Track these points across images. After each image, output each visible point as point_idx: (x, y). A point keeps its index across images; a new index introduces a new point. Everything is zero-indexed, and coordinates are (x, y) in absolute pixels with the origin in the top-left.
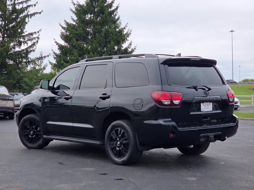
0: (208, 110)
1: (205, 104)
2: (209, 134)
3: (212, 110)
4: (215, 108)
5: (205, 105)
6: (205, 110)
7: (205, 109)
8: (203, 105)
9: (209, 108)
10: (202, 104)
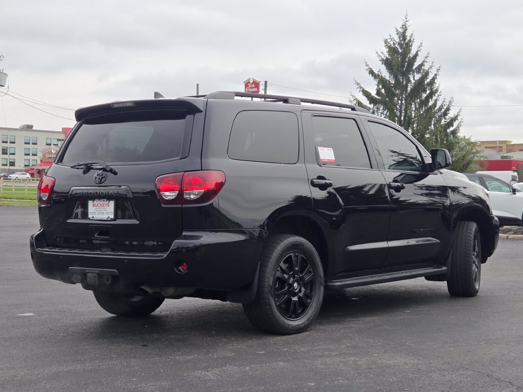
0: (105, 217)
1: (97, 202)
2: (88, 269)
3: (112, 216)
4: (119, 212)
5: (98, 205)
6: (97, 217)
7: (96, 214)
8: (94, 205)
9: (105, 213)
10: (90, 203)
